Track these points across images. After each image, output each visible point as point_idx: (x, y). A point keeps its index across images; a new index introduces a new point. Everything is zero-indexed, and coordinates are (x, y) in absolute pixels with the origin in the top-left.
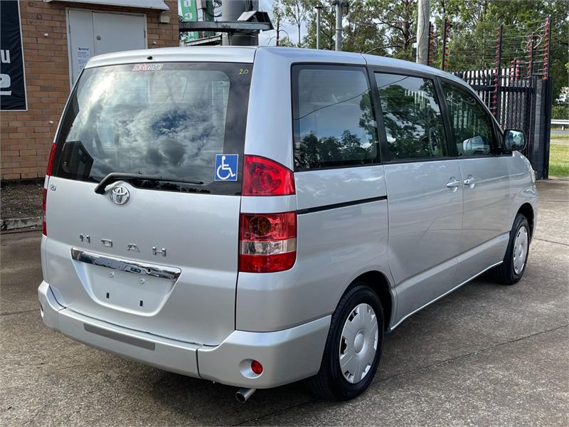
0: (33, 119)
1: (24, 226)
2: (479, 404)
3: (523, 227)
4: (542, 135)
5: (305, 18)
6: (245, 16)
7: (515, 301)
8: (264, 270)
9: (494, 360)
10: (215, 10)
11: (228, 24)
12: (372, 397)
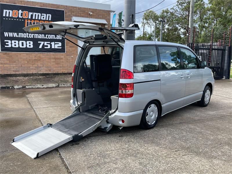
0: (67, 56)
1: (64, 86)
2: (184, 132)
3: (208, 90)
4: (228, 65)
5: (153, 25)
6: (131, 25)
7: (204, 111)
8: (126, 97)
9: (192, 124)
10: (122, 23)
11: (126, 28)
12: (155, 129)
